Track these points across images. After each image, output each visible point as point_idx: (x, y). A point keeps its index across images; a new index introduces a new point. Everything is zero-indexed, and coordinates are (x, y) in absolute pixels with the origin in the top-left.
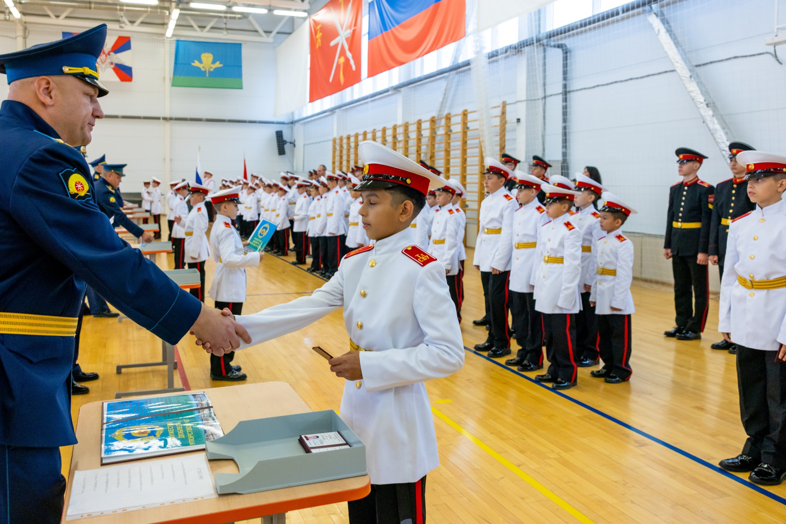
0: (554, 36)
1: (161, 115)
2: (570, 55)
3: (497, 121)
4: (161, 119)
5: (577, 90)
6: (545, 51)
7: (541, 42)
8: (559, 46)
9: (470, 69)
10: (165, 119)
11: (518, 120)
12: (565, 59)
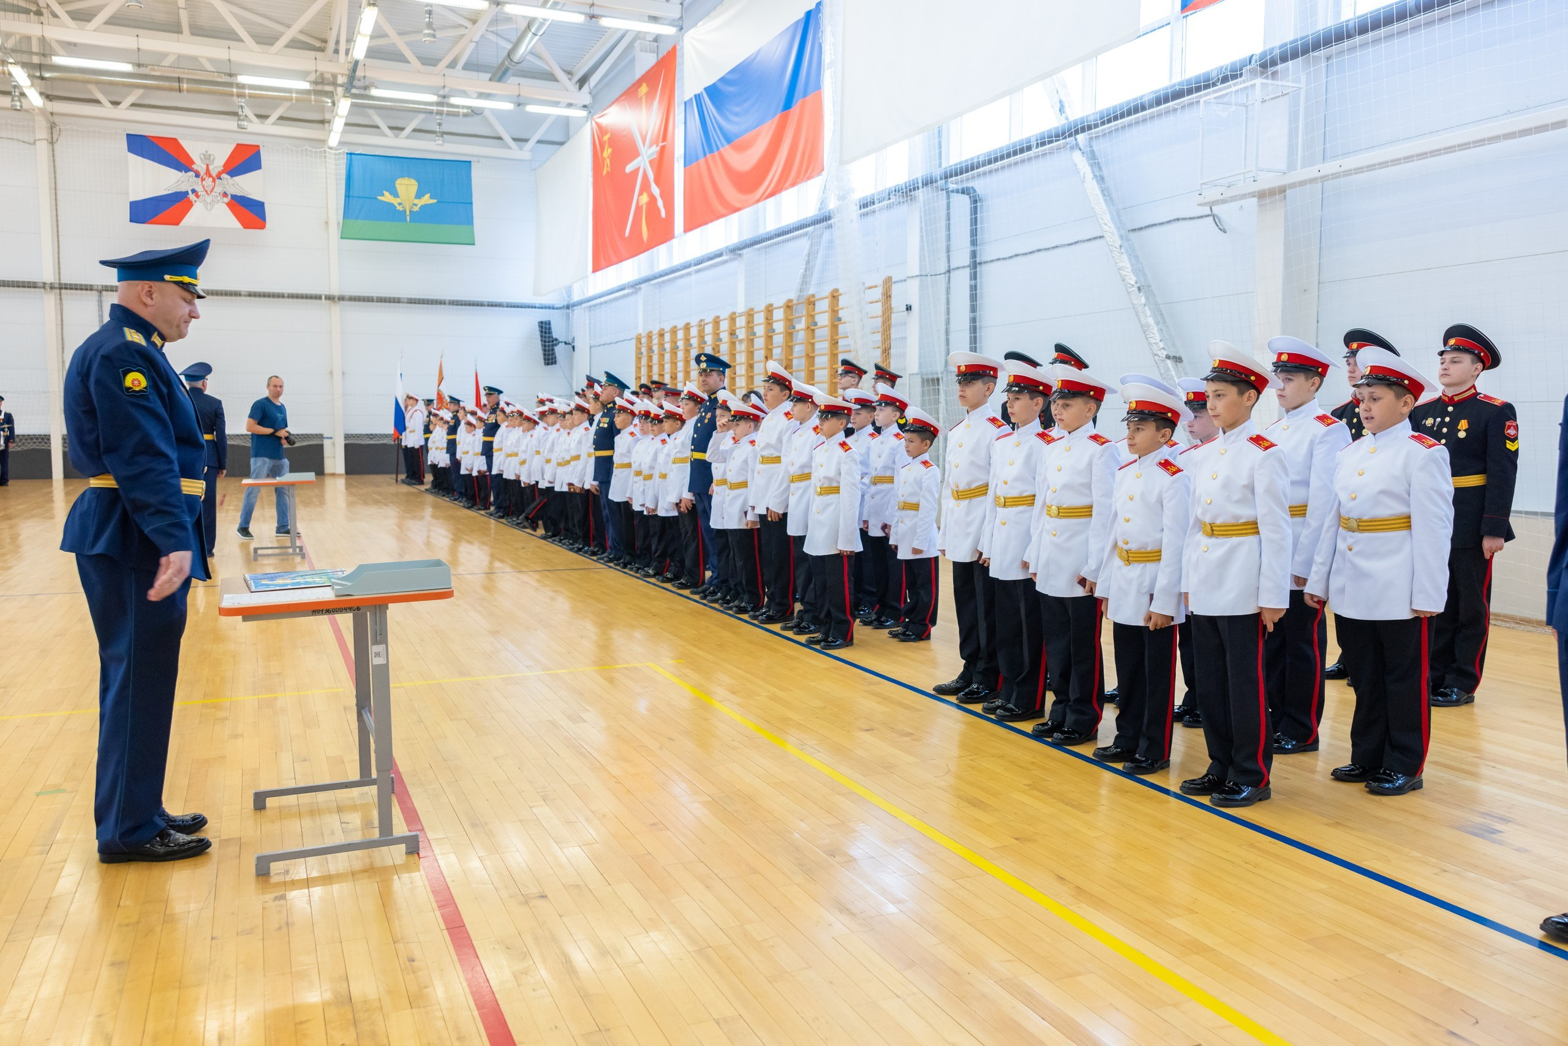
0: (956, 175)
1: (323, 291)
2: (982, 206)
3: (878, 309)
4: (323, 297)
5: (993, 261)
6: (948, 197)
7: (935, 185)
8: (963, 192)
9: (830, 227)
10: (330, 298)
11: (909, 308)
12: (974, 211)
